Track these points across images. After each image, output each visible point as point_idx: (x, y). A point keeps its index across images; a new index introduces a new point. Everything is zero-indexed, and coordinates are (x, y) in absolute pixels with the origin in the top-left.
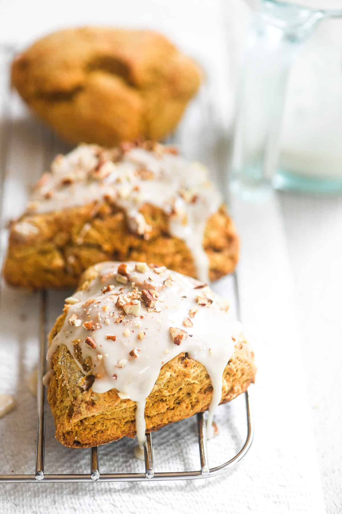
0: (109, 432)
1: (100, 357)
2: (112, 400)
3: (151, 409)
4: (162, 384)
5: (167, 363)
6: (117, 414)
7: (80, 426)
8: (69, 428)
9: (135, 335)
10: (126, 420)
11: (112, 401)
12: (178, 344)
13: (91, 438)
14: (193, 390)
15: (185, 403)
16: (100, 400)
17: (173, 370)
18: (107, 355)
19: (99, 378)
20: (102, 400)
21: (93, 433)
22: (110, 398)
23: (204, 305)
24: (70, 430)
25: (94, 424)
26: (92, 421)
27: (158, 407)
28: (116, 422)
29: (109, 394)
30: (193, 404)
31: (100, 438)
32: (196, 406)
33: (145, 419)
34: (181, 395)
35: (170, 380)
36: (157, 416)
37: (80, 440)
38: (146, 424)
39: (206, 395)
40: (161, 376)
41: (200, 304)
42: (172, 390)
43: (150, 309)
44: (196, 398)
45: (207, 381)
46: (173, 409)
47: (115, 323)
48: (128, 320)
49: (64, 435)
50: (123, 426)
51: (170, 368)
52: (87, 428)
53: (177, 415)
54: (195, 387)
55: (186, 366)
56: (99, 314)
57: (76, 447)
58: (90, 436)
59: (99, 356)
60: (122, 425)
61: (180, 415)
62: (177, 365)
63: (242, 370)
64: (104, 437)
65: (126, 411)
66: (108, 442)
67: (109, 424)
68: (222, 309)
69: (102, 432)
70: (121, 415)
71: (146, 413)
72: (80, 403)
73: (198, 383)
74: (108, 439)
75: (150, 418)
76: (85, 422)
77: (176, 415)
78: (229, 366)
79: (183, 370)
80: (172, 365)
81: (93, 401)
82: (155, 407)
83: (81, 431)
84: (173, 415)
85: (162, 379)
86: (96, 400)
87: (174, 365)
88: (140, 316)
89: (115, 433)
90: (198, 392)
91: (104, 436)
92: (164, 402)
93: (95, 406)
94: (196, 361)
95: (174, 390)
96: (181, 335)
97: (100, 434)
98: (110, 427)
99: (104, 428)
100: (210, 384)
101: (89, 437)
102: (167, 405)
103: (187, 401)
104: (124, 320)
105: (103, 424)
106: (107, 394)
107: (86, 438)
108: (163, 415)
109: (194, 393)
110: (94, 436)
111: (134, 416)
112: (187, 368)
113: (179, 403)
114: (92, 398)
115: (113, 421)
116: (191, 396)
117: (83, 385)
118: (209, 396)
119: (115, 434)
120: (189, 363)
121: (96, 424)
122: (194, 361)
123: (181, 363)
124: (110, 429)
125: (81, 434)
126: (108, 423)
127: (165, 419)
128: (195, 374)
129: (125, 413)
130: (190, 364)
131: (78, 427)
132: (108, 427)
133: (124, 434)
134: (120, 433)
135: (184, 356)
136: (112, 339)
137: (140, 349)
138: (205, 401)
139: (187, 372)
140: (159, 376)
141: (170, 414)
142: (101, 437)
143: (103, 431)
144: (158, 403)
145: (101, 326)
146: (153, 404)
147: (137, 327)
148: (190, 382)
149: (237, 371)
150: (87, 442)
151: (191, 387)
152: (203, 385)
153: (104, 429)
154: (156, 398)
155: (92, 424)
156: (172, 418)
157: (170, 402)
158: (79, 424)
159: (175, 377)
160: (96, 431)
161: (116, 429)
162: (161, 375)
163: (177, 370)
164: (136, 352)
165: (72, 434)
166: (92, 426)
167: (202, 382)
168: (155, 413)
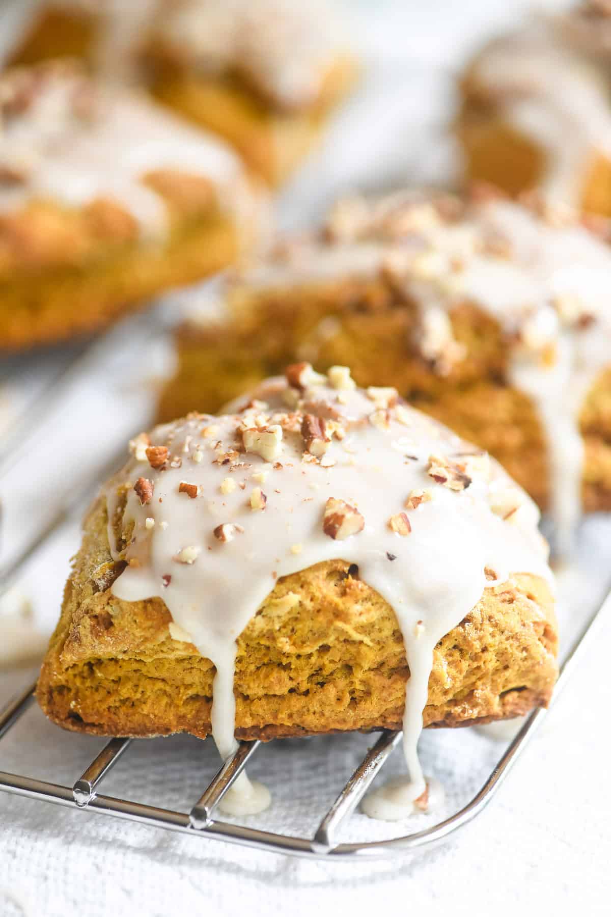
0: (146, 709)
1: (150, 522)
2: (149, 623)
3: (252, 678)
4: (276, 620)
5: (297, 574)
6: (169, 668)
7: (87, 679)
8: (60, 677)
9: (243, 496)
10: (191, 692)
11: (151, 627)
12: (333, 536)
13: (106, 713)
14: (358, 660)
15: (336, 687)
16: (123, 617)
17: (308, 592)
18: (164, 524)
19: (134, 566)
20: (128, 618)
21: (112, 701)
22: (147, 619)
23: (440, 479)
24: (64, 683)
25: (117, 682)
26: (113, 673)
27: (267, 676)
28: (168, 689)
29: (145, 608)
30: (357, 694)
31: (125, 716)
32: (363, 703)
33: (236, 700)
34: (329, 663)
35: (299, 616)
36: (264, 702)
37: (80, 711)
38: (237, 714)
39: (390, 681)
40: (276, 598)
41: (431, 475)
42: (303, 642)
43: (309, 455)
44: (363, 682)
45: (397, 649)
46: (307, 693)
47: (214, 463)
48: (243, 463)
49: (50, 692)
50: (182, 702)
51: (302, 587)
52: (101, 686)
53: (314, 713)
54: (362, 651)
55: (344, 594)
56: (189, 439)
57: (71, 727)
58: (105, 706)
59: (148, 520)
60: (181, 699)
61: (323, 714)
62: (322, 584)
63: (502, 654)
64: (136, 718)
65: (192, 668)
66: (143, 733)
67: (151, 690)
68: (495, 510)
69: (133, 705)
70: (179, 674)
71: (240, 686)
72: (81, 616)
73: (371, 644)
74: (145, 726)
75: (248, 701)
76: (97, 671)
77: (312, 710)
78: (461, 629)
79: (333, 601)
80: (308, 580)
81: (110, 616)
82: (262, 676)
83: (86, 690)
84: (305, 710)
85: (276, 605)
86: (116, 617)
87: (314, 583)
88: (275, 462)
89: (160, 715)
90: (370, 670)
91: (134, 715)
92: (285, 671)
93: (112, 629)
94: (370, 588)
95: (308, 643)
96: (340, 513)
97: (127, 707)
98: (153, 697)
99: (139, 696)
100: (404, 659)
101: (101, 710)
102: (291, 679)
103: (342, 683)
104: (234, 462)
105: (137, 686)
106: (140, 606)
107: (95, 710)
108: (279, 702)
109: (362, 668)
110: (113, 710)
111: (211, 687)
112: (344, 598)
113: (322, 684)
114: (108, 609)
115: (160, 685)
116: (353, 674)
117: (100, 579)
118: (398, 686)
119: (160, 718)
120: (352, 587)
121: (122, 681)
122: (367, 587)
123: (335, 585)
124: (149, 702)
125: (85, 698)
126: (148, 687)
127: (282, 713)
128: (364, 619)
129: (191, 672)
130: (354, 590)
131: (82, 679)
132: (146, 697)
133: (182, 724)
134: (172, 718)
135: (346, 569)
136: (188, 491)
137: (241, 527)
138: (385, 694)
139: (341, 607)
140: (271, 597)
141: (297, 703)
142: (127, 716)
143: (135, 704)
144: (270, 669)
145: (181, 464)
146: (258, 668)
147: (256, 482)
148: (350, 636)
149: (484, 650)
150: (94, 719)
151: (353, 650)
152: (385, 654)
153: (138, 699)
154: (265, 655)
155: (113, 681)
156: (301, 714)
157: (298, 673)
158: (85, 674)
159: (311, 612)
160: (121, 701)
161: (166, 706)
162: (274, 595)
163: (318, 594)
164: (227, 531)
165: (68, 694)
166: (112, 684)
167: (383, 647)
168: (261, 692)
